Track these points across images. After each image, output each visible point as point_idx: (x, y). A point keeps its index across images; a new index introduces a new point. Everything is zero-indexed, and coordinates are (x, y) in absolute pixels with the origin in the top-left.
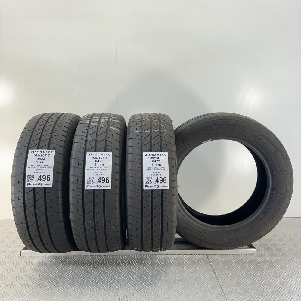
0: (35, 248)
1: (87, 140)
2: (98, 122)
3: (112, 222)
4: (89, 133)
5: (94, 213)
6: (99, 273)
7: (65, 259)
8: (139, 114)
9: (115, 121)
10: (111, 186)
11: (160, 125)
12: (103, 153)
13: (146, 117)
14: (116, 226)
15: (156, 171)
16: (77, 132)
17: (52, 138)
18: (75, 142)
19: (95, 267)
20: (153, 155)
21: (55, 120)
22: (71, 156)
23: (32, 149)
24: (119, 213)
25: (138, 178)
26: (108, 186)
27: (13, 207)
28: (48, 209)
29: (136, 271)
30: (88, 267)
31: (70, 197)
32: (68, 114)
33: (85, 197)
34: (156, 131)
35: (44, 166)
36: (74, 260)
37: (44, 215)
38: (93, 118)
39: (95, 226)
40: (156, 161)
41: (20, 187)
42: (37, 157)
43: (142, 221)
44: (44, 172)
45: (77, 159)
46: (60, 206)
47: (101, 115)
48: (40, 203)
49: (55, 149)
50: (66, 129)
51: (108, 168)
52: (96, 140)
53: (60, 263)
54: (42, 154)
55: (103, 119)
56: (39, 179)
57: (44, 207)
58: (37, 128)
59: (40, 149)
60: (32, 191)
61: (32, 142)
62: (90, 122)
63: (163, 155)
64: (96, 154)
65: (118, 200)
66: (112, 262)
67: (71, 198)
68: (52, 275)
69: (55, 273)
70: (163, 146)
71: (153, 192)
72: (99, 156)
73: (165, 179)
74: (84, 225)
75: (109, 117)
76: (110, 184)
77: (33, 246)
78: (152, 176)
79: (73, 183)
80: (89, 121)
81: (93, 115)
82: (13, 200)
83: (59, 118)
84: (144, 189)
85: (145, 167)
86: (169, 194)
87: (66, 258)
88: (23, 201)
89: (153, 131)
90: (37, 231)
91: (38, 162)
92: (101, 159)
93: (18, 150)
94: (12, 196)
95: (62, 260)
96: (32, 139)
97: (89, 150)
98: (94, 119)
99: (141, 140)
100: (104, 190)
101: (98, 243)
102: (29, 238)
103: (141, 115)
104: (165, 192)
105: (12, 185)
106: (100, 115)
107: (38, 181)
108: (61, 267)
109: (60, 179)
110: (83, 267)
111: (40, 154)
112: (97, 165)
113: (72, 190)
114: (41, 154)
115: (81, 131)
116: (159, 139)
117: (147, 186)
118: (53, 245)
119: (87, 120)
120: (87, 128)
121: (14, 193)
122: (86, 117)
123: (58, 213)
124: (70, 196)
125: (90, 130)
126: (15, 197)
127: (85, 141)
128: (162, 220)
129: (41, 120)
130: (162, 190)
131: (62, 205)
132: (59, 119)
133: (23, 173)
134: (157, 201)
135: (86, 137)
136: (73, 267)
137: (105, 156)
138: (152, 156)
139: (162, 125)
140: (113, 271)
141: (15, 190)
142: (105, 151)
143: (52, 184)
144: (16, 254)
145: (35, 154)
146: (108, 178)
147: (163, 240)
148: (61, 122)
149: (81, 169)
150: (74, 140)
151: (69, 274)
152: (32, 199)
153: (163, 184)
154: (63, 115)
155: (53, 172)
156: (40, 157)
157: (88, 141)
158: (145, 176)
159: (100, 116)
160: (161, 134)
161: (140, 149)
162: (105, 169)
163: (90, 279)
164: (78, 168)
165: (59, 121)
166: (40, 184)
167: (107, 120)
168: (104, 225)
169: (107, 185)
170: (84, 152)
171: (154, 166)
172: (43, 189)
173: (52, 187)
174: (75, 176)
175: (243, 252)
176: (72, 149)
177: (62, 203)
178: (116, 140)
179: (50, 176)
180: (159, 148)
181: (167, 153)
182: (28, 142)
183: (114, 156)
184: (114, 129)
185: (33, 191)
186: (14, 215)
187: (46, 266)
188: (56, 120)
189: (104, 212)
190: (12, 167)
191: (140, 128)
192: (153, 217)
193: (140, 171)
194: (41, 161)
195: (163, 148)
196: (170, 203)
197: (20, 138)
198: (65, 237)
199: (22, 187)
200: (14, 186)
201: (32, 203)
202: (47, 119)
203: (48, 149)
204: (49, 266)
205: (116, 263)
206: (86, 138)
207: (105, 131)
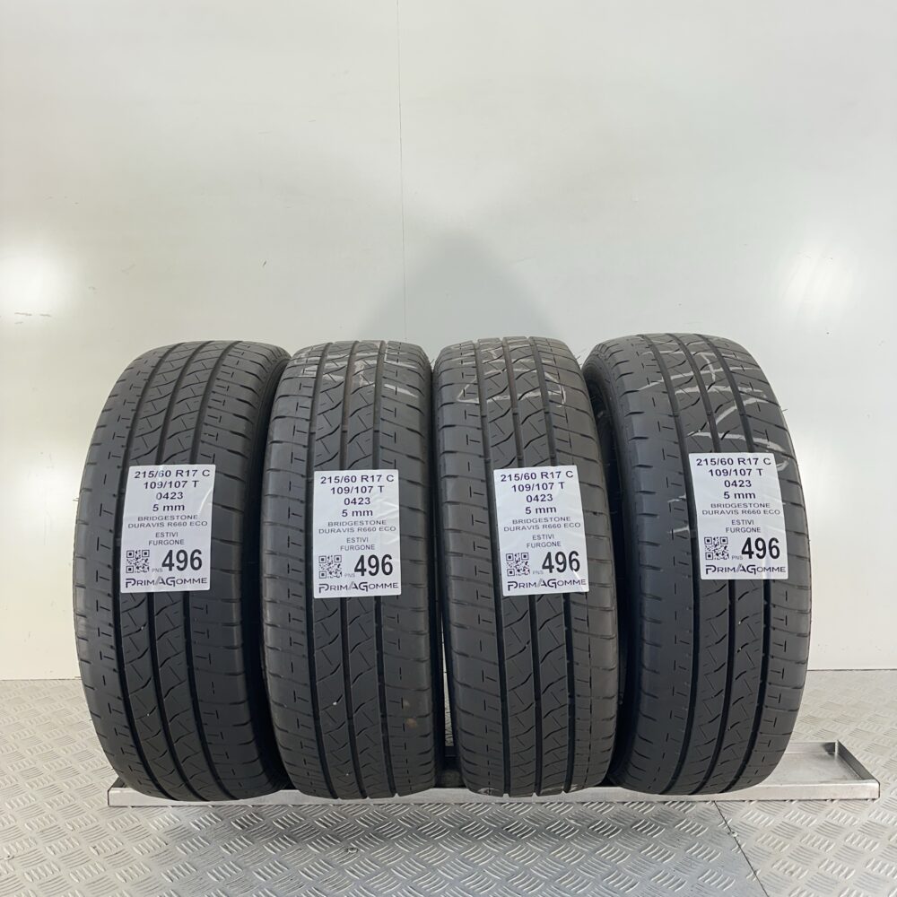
0: (156, 789)
1: (314, 433)
2: (344, 370)
3: (406, 703)
4: (319, 409)
5: (346, 676)
6: (366, 869)
7: (251, 816)
8: (466, 344)
9: (399, 364)
10: (399, 585)
11: (541, 376)
12: (370, 472)
13: (492, 352)
14: (420, 717)
15: (541, 531)
16: (280, 407)
17: (204, 426)
18: (275, 439)
19: (352, 849)
20: (526, 476)
21: (210, 364)
22: (264, 486)
23: (139, 465)
24: (429, 671)
25: (481, 558)
26: (389, 585)
27: (81, 660)
28: (195, 662)
29: (490, 863)
30: (330, 846)
31: (265, 626)
32: (249, 345)
33: (314, 624)
34: (531, 394)
35: (180, 520)
36: (282, 820)
37: (186, 685)
38: (329, 357)
39: (350, 718)
40: (540, 498)
41: (103, 593)
42: (157, 490)
43: (504, 700)
44: (181, 542)
45: (283, 497)
46: (236, 651)
47: (353, 348)
48: (171, 644)
49: (213, 463)
50: (246, 395)
51: (388, 525)
52: (344, 432)
53: (238, 834)
54: (173, 478)
55: (362, 358)
56: (164, 565)
57: (183, 656)
58: (152, 393)
59: (165, 462)
60: (144, 606)
61: (137, 442)
62: (318, 371)
63: (563, 477)
64: (346, 479)
65: (423, 629)
66: (406, 828)
67: (269, 628)
68: (214, 875)
69: (224, 868)
70: (558, 445)
71: (537, 604)
72: (355, 485)
73: (574, 556)
74: (316, 718)
75: (381, 354)
76: (396, 576)
77: (151, 783)
78: (529, 550)
79: (272, 577)
80: (316, 367)
81: (325, 350)
82: (80, 635)
83: (221, 358)
84: (506, 593)
85: (503, 521)
86: (592, 607)
87: (257, 814)
88: (113, 638)
89: (519, 395)
90: (161, 736)
91: (161, 508)
92: (364, 496)
93: (92, 467)
94: (76, 622)
95: (241, 820)
96: (138, 432)
97: (322, 466)
98: (332, 360)
99: (483, 428)
100: (378, 598)
101: (363, 772)
102: (137, 759)
103: (474, 345)
104: (577, 601)
105: (77, 585)
106: (351, 346)
107: (161, 570)
108: (240, 846)
109: (234, 563)
110: (311, 848)
111: (164, 479)
112: (350, 514)
113: (273, 601)
114: (169, 480)
115: (293, 401)
116: (544, 421)
117: (515, 585)
118: (216, 778)
119: (308, 364)
120: (310, 392)
121: (83, 613)
122: (303, 355)
123: (231, 674)
124: (265, 621)
125: (322, 398)
126: (87, 626)
127: (307, 435)
128: (572, 696)
129: (164, 365)
130: (566, 596)
131: (241, 649)
132: (224, 363)
133: (111, 545)
134: (552, 634)
135: (308, 423)
136: (279, 848)
137: (376, 484)
138: (524, 482)
139: (547, 375)
140: (411, 862)
141: (85, 601)
142: (375, 467)
143: (208, 580)
144: (94, 801)
145: (150, 481)
146: (390, 558)
147: (576, 760)
148: (230, 371)
149: (297, 529)
150: (270, 433)
151: (269, 874)
152: (145, 630)
153: (568, 574)
154: (233, 349)
155: (212, 538)
156: (167, 489)
157: (317, 436)
158: (505, 548)
159: (349, 351)
160: (548, 405)
161: (482, 459)
162: (378, 526)
163: (339, 889)
164: (287, 526)
165: (222, 368)
166: (169, 581)
167: (375, 362)
168: (380, 714)
169: (388, 580)
170: (304, 474)
171: (533, 515)
172: (180, 597)
173: (208, 588)
174: (281, 554)
175: (835, 795)
176: (267, 463)
177: (241, 642)
178: (409, 429)
179: (200, 553)
180: (547, 454)
181: (574, 469)
182: (124, 442)
183: (405, 482)
184: (399, 390)
185: (145, 603)
186: (85, 686)
187: (193, 843)
188: (212, 365)
189: (381, 673)
190: (74, 524)
191: (475, 389)
192: (542, 689)
193: (488, 535)
194: (169, 502)
195: (559, 451)
196: (597, 636)
197: (97, 427)
198: (253, 751)
199: (110, 593)
200: (83, 589)
201: (145, 644)
202: (183, 363)
203: (193, 461)
204: (202, 843)
205: (419, 831)
206: (310, 425)
207: (371, 400)
